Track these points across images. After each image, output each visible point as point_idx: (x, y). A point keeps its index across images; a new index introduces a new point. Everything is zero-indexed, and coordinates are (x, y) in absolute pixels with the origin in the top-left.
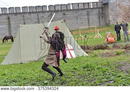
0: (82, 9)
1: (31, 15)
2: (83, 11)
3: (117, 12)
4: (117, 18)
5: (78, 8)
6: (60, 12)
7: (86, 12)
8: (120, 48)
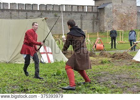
0: (75, 12)
1: (20, 13)
2: (76, 14)
3: (112, 19)
4: (113, 25)
5: (71, 10)
6: (51, 13)
7: (80, 16)
8: (107, 56)
